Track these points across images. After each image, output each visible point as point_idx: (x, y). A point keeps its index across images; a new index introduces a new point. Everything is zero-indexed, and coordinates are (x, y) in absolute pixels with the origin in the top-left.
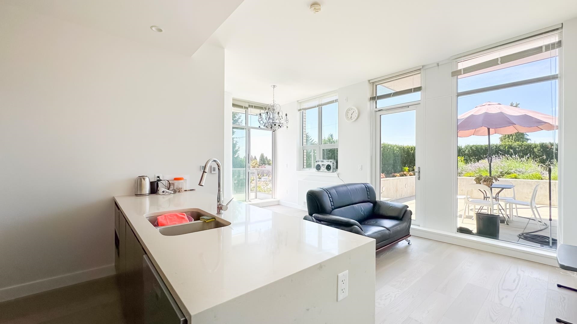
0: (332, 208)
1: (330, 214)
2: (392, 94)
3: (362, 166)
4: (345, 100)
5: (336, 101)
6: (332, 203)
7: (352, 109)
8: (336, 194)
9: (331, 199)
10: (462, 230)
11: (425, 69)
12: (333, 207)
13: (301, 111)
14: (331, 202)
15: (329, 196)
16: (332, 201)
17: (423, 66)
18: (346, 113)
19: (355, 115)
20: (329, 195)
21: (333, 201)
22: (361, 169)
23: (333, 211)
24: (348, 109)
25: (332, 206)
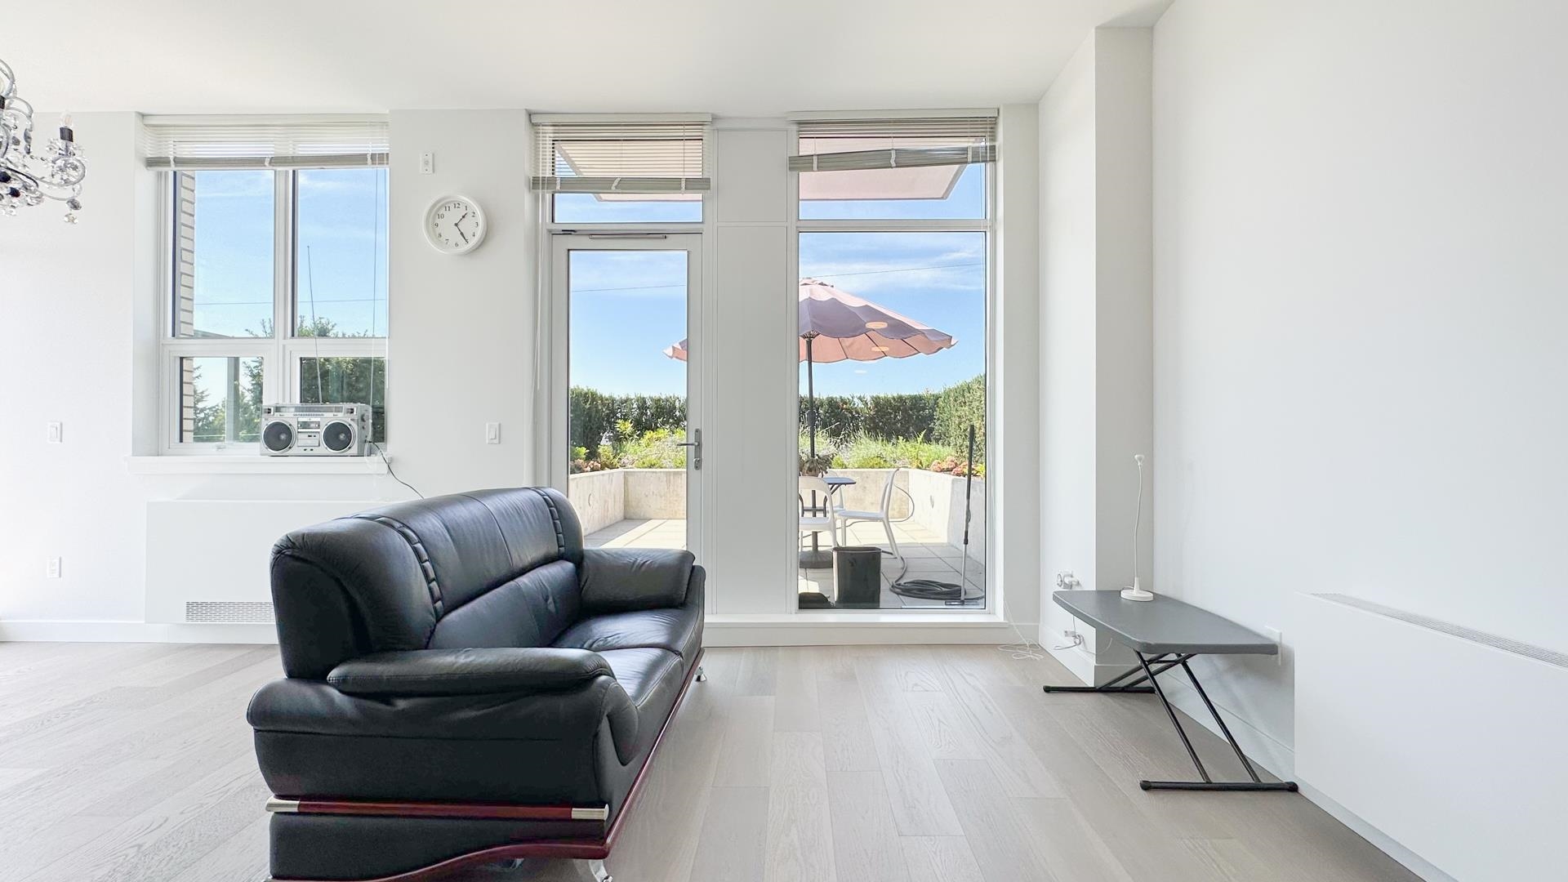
0: (435, 609)
1: (426, 648)
2: (615, 184)
3: (500, 425)
4: (426, 163)
5: (380, 159)
6: (434, 584)
7: (457, 205)
8: (447, 540)
9: (427, 564)
10: (808, 602)
11: (718, 130)
12: (439, 604)
13: (163, 169)
14: (429, 581)
15: (416, 551)
16: (432, 575)
17: (715, 118)
18: (427, 219)
19: (475, 229)
20: (419, 546)
21: (439, 573)
22: (496, 441)
23: (438, 626)
24: (438, 202)
25: (434, 601)
